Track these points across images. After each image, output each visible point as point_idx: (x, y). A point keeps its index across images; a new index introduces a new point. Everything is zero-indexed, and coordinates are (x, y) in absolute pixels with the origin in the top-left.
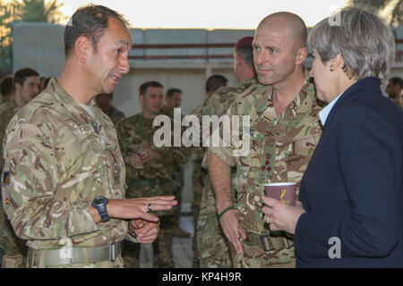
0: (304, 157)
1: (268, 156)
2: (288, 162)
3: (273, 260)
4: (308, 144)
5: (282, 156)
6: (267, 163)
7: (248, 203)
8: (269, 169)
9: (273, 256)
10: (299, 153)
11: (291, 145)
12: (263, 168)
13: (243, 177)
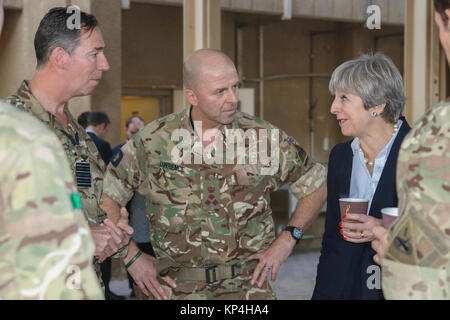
0: (247, 187)
1: (211, 190)
2: (233, 194)
3: (220, 291)
4: (248, 174)
5: (225, 188)
6: (212, 197)
7: (188, 241)
8: (215, 203)
9: (219, 286)
10: (242, 183)
11: (233, 177)
12: (208, 203)
13: (180, 215)
